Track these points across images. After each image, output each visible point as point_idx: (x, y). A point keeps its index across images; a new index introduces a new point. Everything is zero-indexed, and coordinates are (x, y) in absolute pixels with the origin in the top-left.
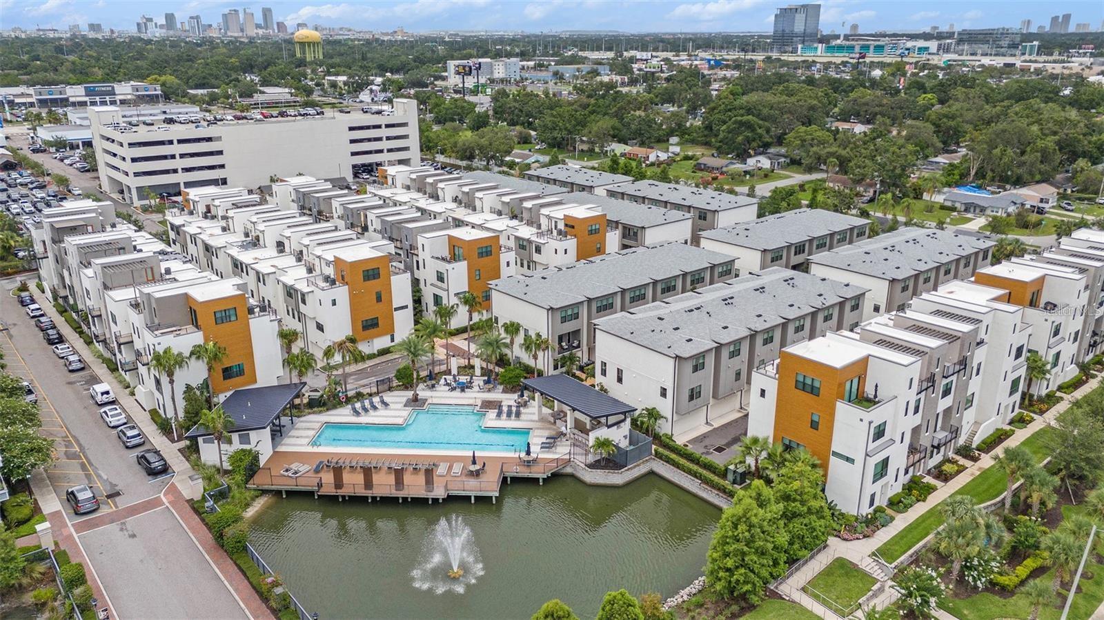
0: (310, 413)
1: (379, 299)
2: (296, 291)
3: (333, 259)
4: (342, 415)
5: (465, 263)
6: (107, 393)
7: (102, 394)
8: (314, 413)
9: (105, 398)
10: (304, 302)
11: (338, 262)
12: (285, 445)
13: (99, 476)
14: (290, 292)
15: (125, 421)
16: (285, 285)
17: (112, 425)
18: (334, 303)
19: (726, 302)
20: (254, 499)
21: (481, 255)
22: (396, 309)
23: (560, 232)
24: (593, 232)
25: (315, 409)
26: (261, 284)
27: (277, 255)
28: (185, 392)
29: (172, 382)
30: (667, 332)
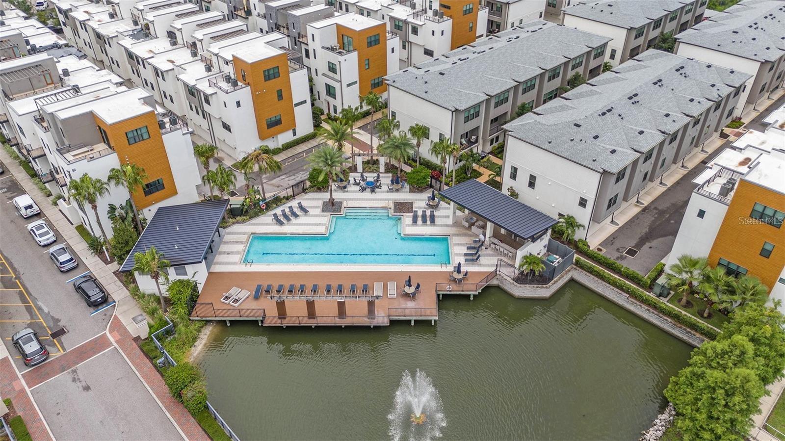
0: (234, 223)
1: (280, 96)
2: (199, 91)
3: (231, 58)
4: (264, 224)
5: (356, 53)
6: (30, 207)
7: (26, 208)
8: (238, 222)
9: (29, 212)
10: (208, 102)
11: (236, 60)
12: (218, 263)
13: (40, 309)
14: (192, 91)
15: (54, 239)
16: (186, 85)
17: (42, 244)
18: (238, 104)
19: (633, 101)
20: (199, 331)
21: (370, 44)
22: (297, 105)
23: (436, 13)
24: (467, 12)
25: (239, 218)
26: (160, 79)
27: (171, 48)
28: (109, 212)
29: (95, 207)
30: (588, 141)
